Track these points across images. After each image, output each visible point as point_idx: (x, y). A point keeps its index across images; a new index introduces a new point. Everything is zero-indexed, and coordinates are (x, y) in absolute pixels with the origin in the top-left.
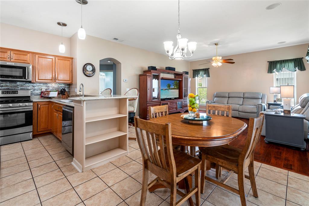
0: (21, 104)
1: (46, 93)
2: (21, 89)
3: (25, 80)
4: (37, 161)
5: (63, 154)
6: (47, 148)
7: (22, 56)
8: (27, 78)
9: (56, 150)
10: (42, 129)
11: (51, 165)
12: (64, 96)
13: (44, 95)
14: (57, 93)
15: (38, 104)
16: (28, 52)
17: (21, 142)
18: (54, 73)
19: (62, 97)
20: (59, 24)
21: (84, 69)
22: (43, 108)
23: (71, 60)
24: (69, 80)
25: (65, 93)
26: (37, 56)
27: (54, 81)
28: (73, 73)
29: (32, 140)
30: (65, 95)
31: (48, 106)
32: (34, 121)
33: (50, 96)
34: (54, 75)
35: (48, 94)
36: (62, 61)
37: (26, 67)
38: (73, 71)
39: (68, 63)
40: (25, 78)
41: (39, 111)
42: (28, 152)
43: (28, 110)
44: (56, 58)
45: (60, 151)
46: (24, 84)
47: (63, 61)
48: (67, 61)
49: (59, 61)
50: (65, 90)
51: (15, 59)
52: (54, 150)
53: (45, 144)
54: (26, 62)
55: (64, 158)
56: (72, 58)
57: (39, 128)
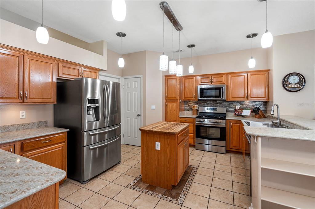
0: (217, 120)
1: (240, 111)
2: (220, 107)
3: (221, 99)
4: (220, 181)
5: (244, 187)
6: (233, 169)
7: (219, 78)
8: (222, 97)
9: (240, 177)
10: (234, 146)
11: (228, 194)
12: (257, 115)
13: (237, 113)
14: (250, 111)
15: (230, 122)
16: (223, 74)
17: (217, 153)
18: (247, 90)
19: (256, 116)
20: (248, 37)
21: (285, 82)
22: (235, 126)
23: (266, 73)
24: (264, 97)
25: (259, 112)
26: (230, 76)
27: (247, 99)
28: (270, 89)
29: (225, 155)
30: (259, 114)
31: (240, 125)
32: (228, 137)
33: (243, 114)
34: (246, 92)
35: (241, 112)
36: (255, 76)
37: (221, 88)
38: (269, 85)
39: (262, 77)
40: (221, 98)
41: (231, 129)
42: (218, 167)
43: (222, 126)
44: (249, 74)
45: (244, 182)
46: (222, 102)
47: (257, 76)
48: (261, 75)
49: (252, 76)
50: (259, 108)
51: (214, 82)
52: (238, 176)
53: (233, 165)
54: (222, 83)
55: (244, 194)
56: (269, 70)
57: (231, 145)
